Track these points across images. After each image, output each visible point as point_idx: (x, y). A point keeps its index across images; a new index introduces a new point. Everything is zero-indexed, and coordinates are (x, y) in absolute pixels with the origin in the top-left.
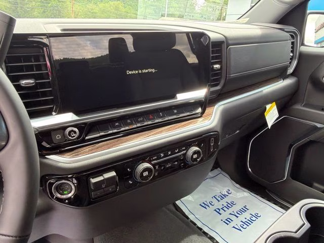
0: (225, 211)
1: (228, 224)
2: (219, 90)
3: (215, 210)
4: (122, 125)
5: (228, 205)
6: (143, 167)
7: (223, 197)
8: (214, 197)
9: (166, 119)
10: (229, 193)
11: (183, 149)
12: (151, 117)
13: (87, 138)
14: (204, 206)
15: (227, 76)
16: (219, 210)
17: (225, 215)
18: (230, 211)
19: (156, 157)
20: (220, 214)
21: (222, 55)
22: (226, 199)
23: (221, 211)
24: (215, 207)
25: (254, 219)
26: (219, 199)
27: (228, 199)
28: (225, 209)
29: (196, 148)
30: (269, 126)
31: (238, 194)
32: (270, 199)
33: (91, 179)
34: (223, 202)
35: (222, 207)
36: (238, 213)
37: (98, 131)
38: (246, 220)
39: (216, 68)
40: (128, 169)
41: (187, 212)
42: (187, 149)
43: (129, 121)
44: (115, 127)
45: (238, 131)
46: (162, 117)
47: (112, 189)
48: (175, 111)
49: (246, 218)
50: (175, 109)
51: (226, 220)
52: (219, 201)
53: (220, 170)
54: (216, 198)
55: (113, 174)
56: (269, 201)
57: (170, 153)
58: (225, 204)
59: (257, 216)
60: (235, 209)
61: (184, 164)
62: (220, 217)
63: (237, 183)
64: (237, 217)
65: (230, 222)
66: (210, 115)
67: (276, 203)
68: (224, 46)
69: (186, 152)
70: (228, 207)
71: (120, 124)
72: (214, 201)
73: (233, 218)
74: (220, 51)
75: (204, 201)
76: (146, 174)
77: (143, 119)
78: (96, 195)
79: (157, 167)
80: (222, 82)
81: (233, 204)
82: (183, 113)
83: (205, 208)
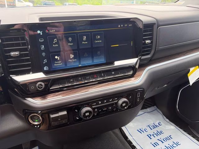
0: (155, 137)
1: (155, 147)
2: (150, 57)
3: (148, 135)
4: (75, 81)
5: (158, 133)
6: (85, 110)
7: (155, 126)
8: (149, 126)
9: (106, 78)
10: (159, 125)
11: (115, 99)
12: (95, 76)
13: (51, 88)
14: (140, 131)
15: (157, 48)
16: (151, 136)
17: (154, 140)
18: (159, 137)
19: (95, 104)
20: (151, 139)
21: (153, 33)
22: (156, 129)
23: (152, 137)
24: (148, 133)
25: (175, 145)
26: (152, 128)
27: (159, 129)
28: (155, 135)
29: (125, 100)
30: (191, 84)
31: (167, 126)
32: (190, 133)
33: (51, 115)
34: (155, 131)
35: (153, 133)
36: (164, 140)
37: (59, 84)
38: (169, 146)
39: (147, 43)
40: (76, 110)
41: (127, 134)
42: (118, 100)
43: (80, 78)
44: (70, 82)
45: (166, 85)
46: (103, 77)
47: (65, 121)
48: (113, 73)
49: (169, 144)
50: (113, 71)
51: (154, 143)
52: (151, 129)
53: (156, 107)
54: (149, 127)
55: (65, 113)
56: (189, 134)
57: (105, 101)
58: (156, 132)
59: (177, 144)
60: (162, 137)
61: (116, 109)
62: (151, 141)
63: (167, 118)
64: (163, 143)
65: (157, 145)
66: (140, 76)
67: (194, 136)
68: (155, 27)
69: (118, 102)
70: (157, 135)
71: (74, 81)
72: (148, 129)
73: (160, 142)
74: (152, 30)
75: (140, 128)
76: (87, 114)
77: (90, 78)
78: (55, 124)
79: (96, 110)
80: (152, 52)
81: (161, 133)
82: (118, 74)
83: (141, 133)
